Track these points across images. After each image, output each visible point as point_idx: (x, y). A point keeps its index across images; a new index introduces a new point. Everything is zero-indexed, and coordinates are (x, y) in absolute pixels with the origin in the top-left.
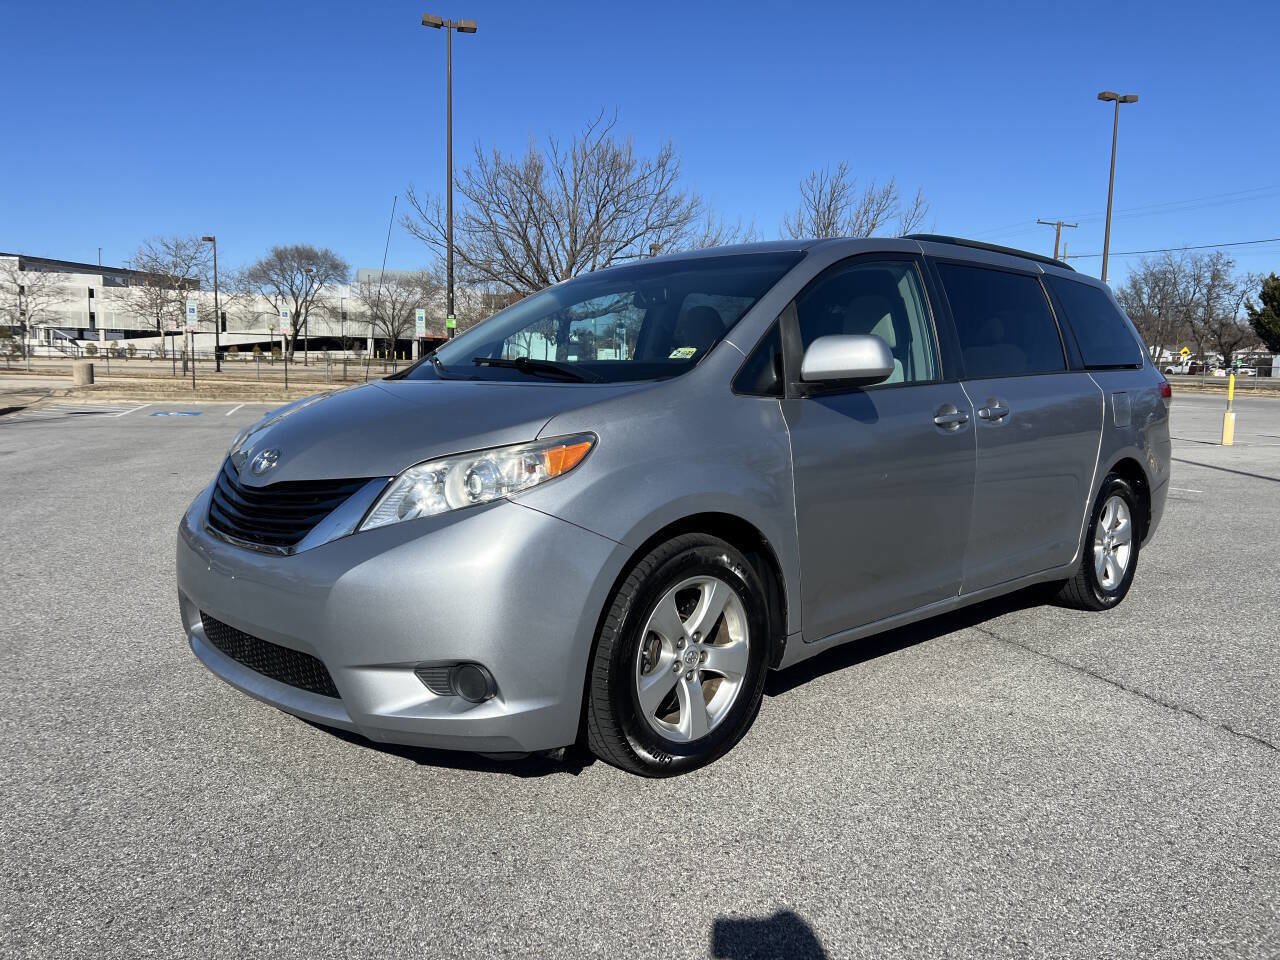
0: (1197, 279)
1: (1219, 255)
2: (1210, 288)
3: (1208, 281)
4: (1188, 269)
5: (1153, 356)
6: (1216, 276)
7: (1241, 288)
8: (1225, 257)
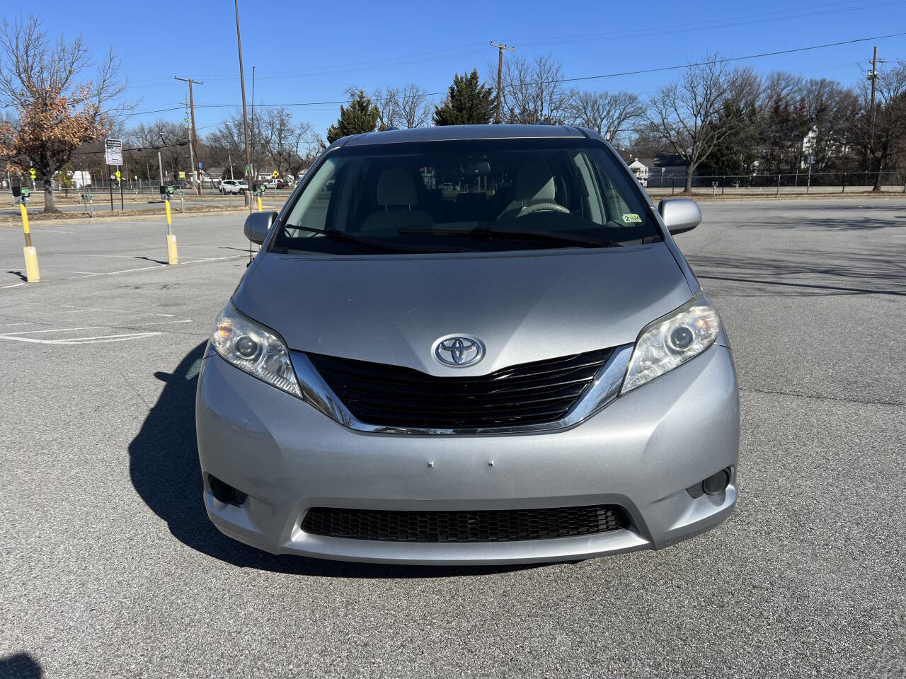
0: (272, 124)
1: (283, 110)
2: (280, 131)
3: (278, 127)
4: (266, 118)
5: (254, 176)
6: (282, 124)
7: (298, 132)
8: (286, 111)
